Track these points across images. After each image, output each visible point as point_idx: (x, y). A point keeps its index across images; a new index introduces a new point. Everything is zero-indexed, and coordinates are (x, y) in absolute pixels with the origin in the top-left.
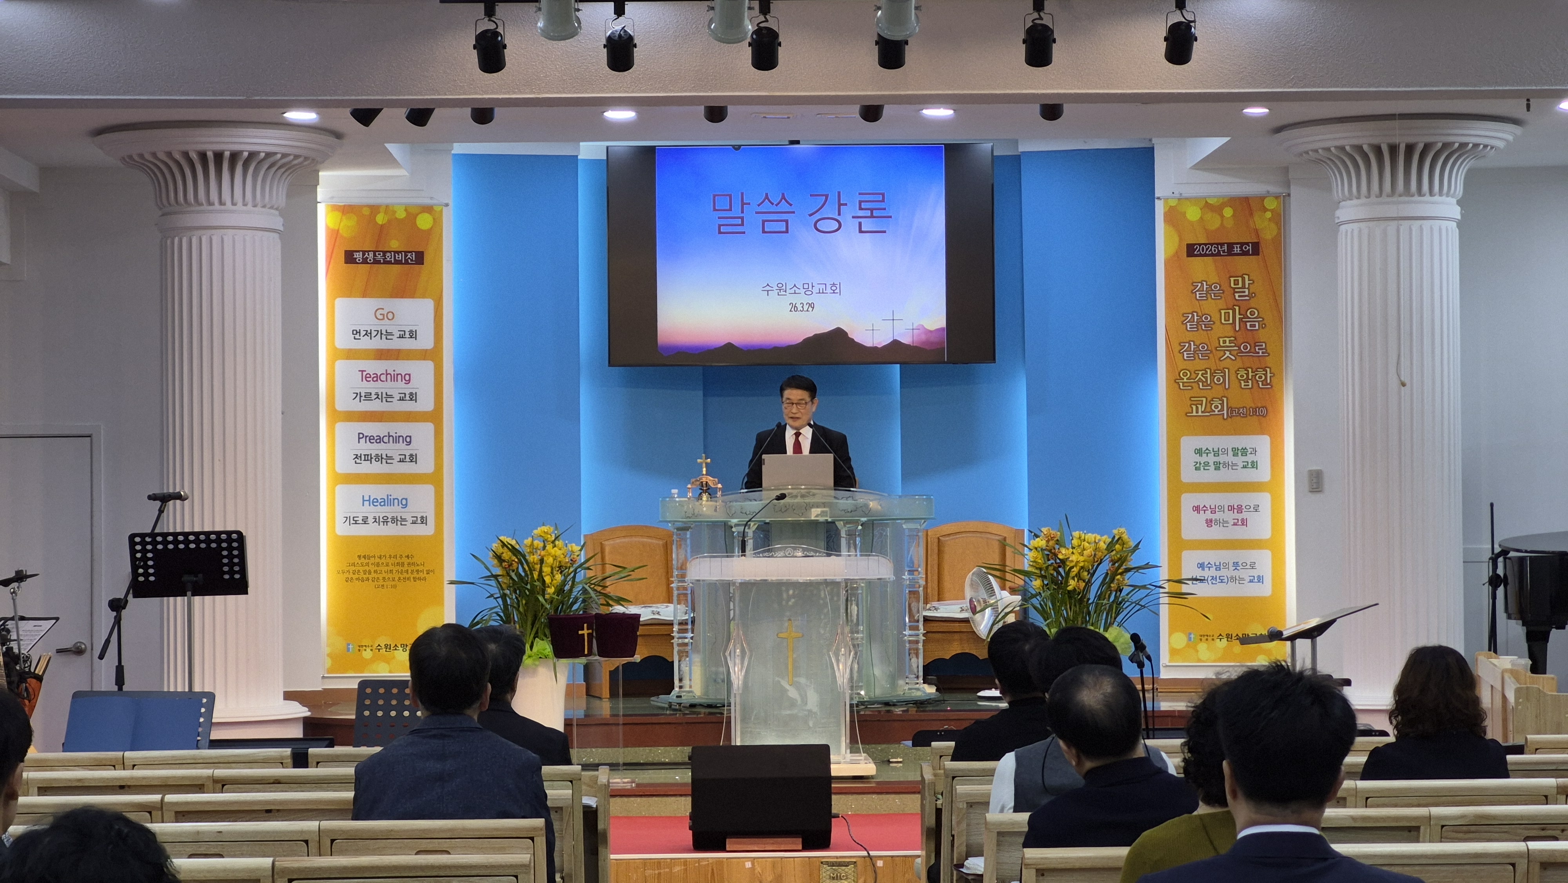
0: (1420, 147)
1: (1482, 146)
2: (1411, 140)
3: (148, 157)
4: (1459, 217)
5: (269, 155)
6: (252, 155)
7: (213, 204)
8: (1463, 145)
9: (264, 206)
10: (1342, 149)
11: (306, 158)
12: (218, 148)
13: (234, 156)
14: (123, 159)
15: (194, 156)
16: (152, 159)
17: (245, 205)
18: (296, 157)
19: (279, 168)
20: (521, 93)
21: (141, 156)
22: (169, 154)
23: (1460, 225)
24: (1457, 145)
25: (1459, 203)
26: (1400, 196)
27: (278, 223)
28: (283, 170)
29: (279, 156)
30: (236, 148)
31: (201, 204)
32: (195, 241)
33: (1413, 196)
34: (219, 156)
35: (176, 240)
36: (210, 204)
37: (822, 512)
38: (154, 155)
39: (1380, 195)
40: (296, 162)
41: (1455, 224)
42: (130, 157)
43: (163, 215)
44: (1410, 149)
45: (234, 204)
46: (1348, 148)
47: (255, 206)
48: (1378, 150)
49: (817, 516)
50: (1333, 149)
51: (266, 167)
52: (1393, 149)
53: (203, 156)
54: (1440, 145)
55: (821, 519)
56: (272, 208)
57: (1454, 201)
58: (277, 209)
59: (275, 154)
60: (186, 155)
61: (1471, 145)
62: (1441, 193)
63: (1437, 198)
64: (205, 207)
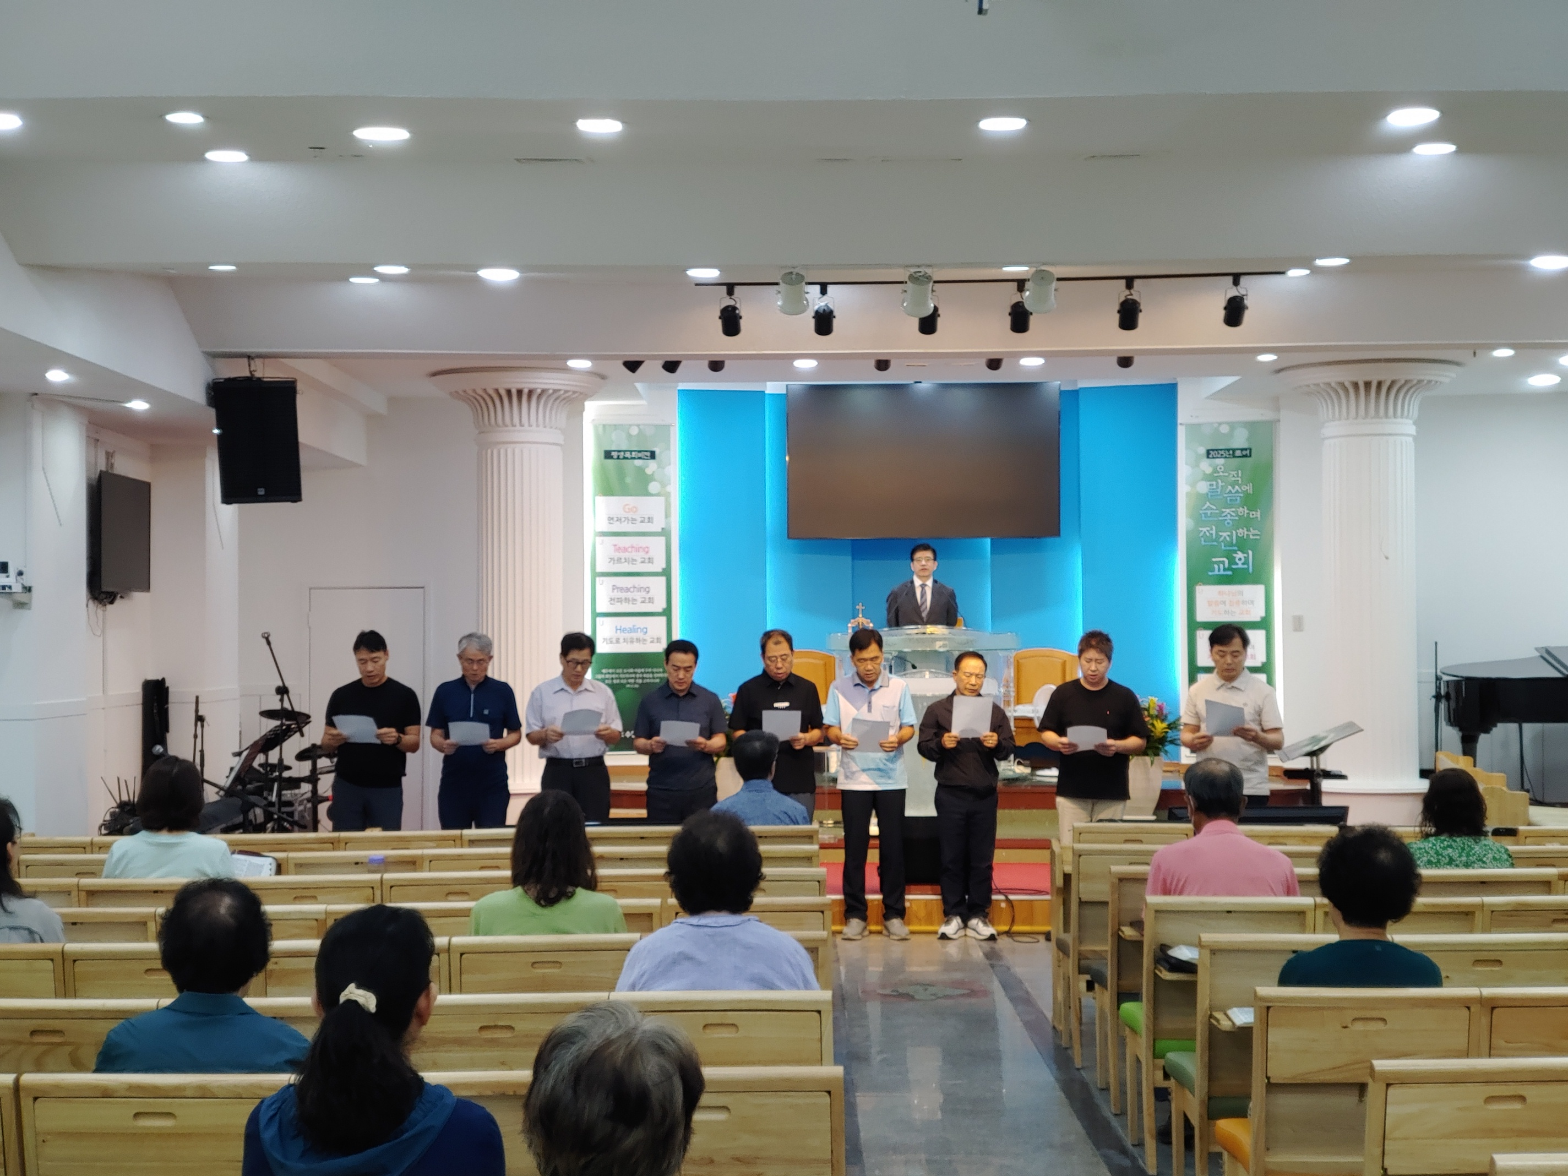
0: (1388, 383)
1: (1433, 382)
2: (1381, 378)
3: (470, 392)
4: (1414, 433)
5: (555, 391)
6: (543, 391)
7: (515, 426)
8: (1419, 382)
9: (551, 427)
10: (1329, 384)
11: (581, 393)
12: (520, 386)
13: (531, 392)
14: (451, 394)
15: (503, 393)
16: (474, 394)
17: (538, 426)
18: (574, 392)
19: (562, 401)
20: (746, 350)
21: (465, 391)
22: (485, 390)
23: (1416, 439)
24: (1415, 382)
25: (1415, 423)
26: (1372, 418)
27: (560, 438)
28: (564, 402)
29: (562, 392)
30: (532, 386)
31: (506, 426)
32: (502, 452)
33: (1381, 418)
34: (520, 392)
35: (489, 451)
36: (514, 426)
37: (943, 644)
38: (474, 391)
39: (1357, 417)
40: (574, 396)
41: (1411, 439)
42: (456, 392)
43: (480, 433)
44: (1380, 384)
45: (530, 425)
46: (1333, 384)
47: (545, 427)
48: (1356, 385)
49: (940, 647)
50: (1321, 385)
51: (553, 399)
52: (1368, 385)
53: (509, 392)
54: (1403, 382)
55: (941, 650)
56: (556, 428)
57: (1411, 422)
58: (560, 429)
59: (560, 390)
60: (497, 391)
61: (1425, 382)
62: (1402, 416)
63: (1399, 420)
64: (511, 428)
